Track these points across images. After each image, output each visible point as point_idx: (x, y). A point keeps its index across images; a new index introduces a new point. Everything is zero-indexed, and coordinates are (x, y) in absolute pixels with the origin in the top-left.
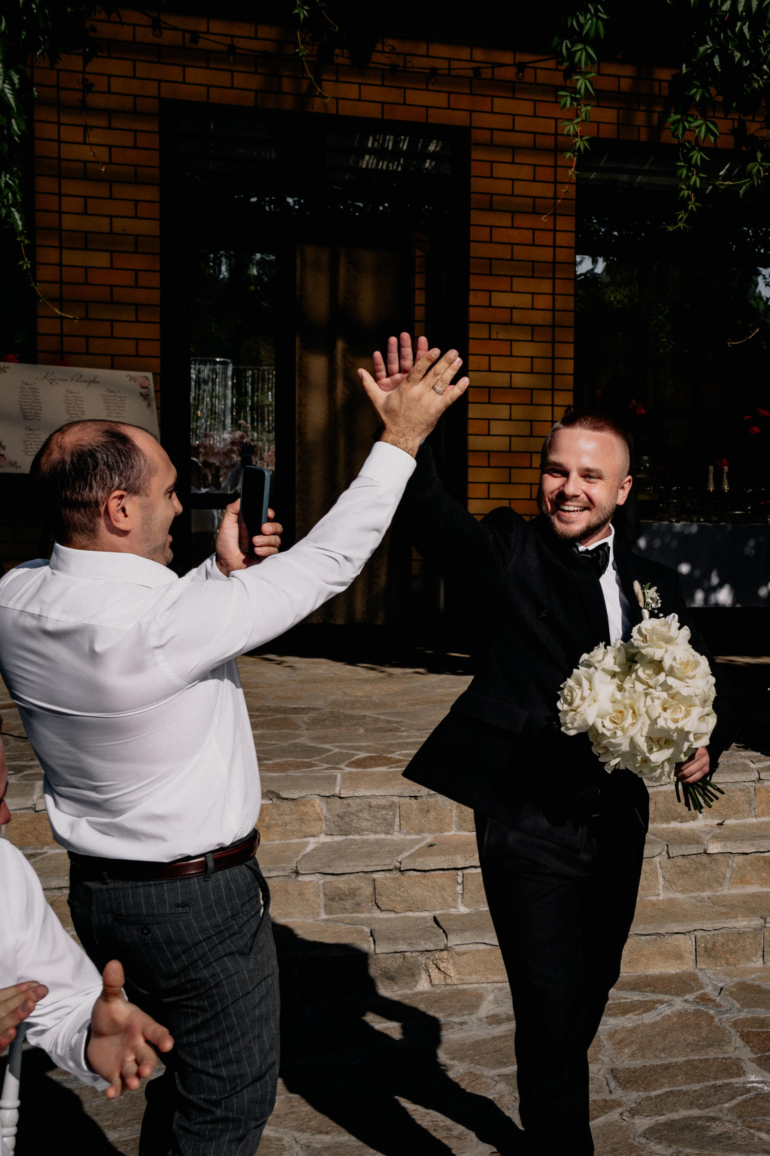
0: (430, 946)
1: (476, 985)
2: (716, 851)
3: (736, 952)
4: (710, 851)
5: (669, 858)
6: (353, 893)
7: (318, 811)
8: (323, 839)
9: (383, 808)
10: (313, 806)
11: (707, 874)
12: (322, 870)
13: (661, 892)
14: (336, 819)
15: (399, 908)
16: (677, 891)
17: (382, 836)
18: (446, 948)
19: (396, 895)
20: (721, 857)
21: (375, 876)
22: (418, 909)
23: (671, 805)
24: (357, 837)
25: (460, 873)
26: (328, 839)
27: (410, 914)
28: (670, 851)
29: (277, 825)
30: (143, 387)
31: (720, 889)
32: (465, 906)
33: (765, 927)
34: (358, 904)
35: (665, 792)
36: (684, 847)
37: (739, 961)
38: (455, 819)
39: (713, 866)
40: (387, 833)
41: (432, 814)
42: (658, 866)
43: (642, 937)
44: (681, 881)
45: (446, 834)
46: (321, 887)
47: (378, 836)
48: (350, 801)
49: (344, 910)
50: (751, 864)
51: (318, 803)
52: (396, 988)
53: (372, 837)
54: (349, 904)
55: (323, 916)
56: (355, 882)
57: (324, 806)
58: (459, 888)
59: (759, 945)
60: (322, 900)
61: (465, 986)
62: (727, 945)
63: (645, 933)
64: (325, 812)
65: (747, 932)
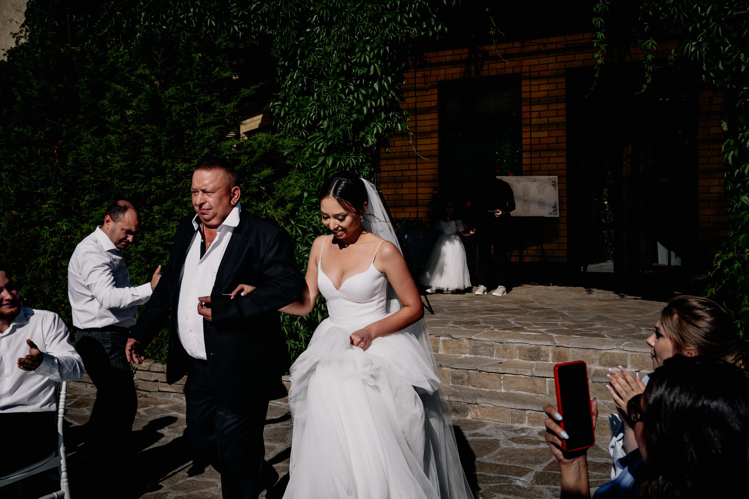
0: (470, 402)
1: (489, 421)
3: (604, 430)
6: (461, 377)
7: (466, 344)
8: (468, 355)
9: (489, 346)
10: (464, 342)
12: (450, 366)
14: (472, 348)
15: (478, 386)
17: (489, 357)
18: (476, 404)
19: (477, 380)
21: (470, 371)
22: (485, 388)
24: (480, 356)
25: (502, 375)
26: (470, 356)
27: (482, 389)
29: (451, 348)
30: (553, 182)
32: (504, 389)
34: (463, 382)
35: (610, 353)
36: (599, 378)
37: (606, 434)
38: (518, 354)
40: (491, 356)
41: (508, 351)
44: (599, 394)
45: (514, 359)
46: (450, 373)
47: (487, 357)
48: (477, 341)
49: (458, 383)
51: (466, 342)
52: (459, 416)
53: (485, 357)
54: (460, 381)
55: (451, 384)
56: (462, 373)
57: (468, 343)
58: (502, 381)
60: (450, 378)
61: (484, 421)
62: (600, 426)
64: (468, 346)
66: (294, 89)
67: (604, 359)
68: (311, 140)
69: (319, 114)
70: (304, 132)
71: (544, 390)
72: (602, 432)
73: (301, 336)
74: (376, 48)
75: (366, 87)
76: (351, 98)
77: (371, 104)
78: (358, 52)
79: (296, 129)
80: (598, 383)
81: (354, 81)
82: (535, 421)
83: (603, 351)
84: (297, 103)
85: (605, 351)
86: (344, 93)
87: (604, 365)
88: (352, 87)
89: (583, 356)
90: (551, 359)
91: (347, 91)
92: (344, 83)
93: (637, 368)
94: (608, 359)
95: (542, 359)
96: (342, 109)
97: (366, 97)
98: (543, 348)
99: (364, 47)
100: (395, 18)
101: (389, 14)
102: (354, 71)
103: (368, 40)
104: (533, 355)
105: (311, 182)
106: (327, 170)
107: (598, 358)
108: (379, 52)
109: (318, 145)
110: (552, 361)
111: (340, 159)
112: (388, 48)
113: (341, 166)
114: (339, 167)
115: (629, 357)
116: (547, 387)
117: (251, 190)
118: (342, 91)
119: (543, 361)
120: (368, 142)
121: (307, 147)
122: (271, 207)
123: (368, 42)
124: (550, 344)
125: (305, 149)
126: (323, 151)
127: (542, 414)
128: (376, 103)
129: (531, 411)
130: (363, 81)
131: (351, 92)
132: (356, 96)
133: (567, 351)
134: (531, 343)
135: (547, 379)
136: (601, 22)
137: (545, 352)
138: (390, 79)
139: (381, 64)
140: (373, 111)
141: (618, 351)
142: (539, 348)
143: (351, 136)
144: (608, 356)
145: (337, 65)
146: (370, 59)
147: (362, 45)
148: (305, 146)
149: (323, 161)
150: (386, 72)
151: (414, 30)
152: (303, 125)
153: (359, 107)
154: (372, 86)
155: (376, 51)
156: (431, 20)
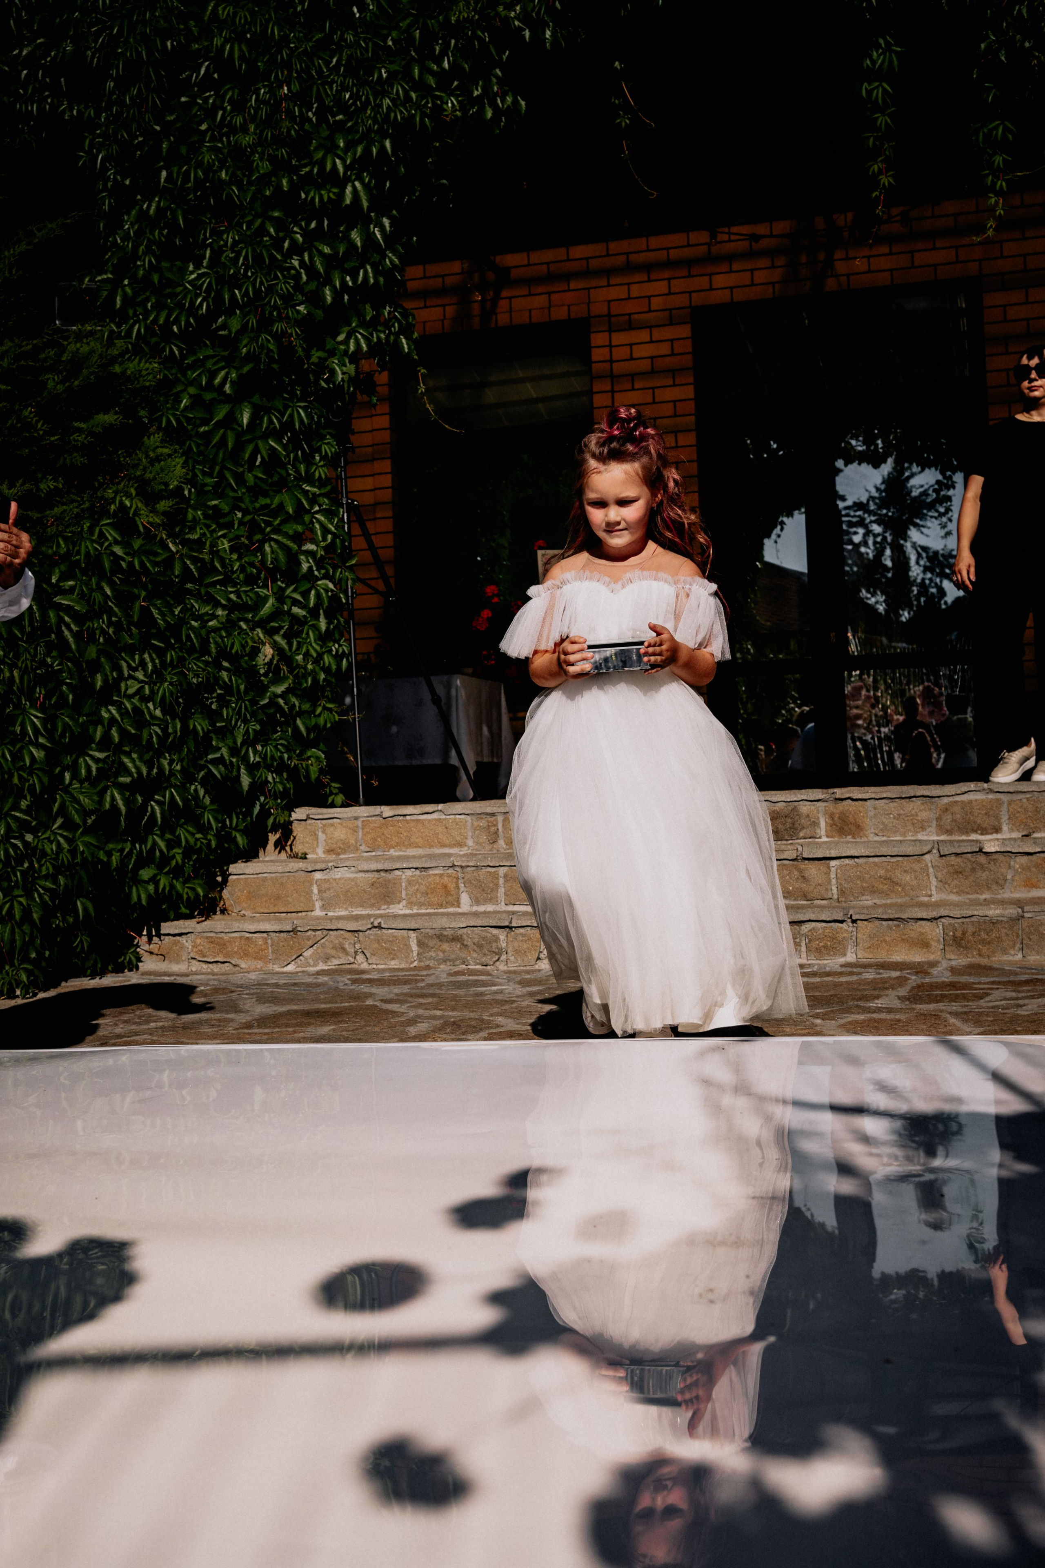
2: (993, 850)
3: (989, 943)
4: (987, 849)
5: (941, 856)
11: (985, 875)
13: (934, 892)
16: (952, 892)
20: (1000, 857)
23: (969, 816)
28: (941, 848)
31: (1001, 892)
33: (1023, 917)
35: (962, 802)
37: (994, 952)
39: (992, 866)
42: (930, 864)
43: (884, 923)
44: (956, 882)
50: (1037, 866)
59: (1017, 937)
62: (978, 935)
63: (884, 917)
65: (1002, 921)
66: (149, 240)
67: (948, 818)
68: (192, 367)
69: (219, 299)
70: (176, 345)
71: (827, 890)
72: (984, 950)
73: (209, 819)
74: (359, 142)
75: (331, 237)
76: (296, 263)
77: (343, 283)
78: (316, 149)
79: (154, 340)
80: (953, 858)
81: (303, 224)
82: (825, 947)
83: (945, 800)
84: (156, 278)
85: (951, 799)
86: (280, 249)
87: (949, 832)
88: (298, 236)
89: (899, 815)
90: (823, 833)
91: (286, 245)
92: (280, 225)
93: (1023, 830)
94: (958, 816)
95: (801, 834)
96: (277, 284)
97: (331, 262)
98: (804, 808)
99: (331, 139)
100: (407, 73)
101: (391, 62)
102: (303, 196)
103: (340, 121)
104: (780, 826)
105: (199, 463)
106: (239, 435)
107: (933, 816)
108: (367, 151)
109: (213, 374)
110: (827, 836)
111: (268, 411)
112: (388, 144)
113: (272, 426)
114: (267, 428)
115: (1004, 808)
116: (834, 881)
117: (68, 461)
118: (277, 243)
119: (805, 838)
120: (333, 372)
121: (183, 383)
122: (133, 492)
123: (339, 127)
124: (821, 796)
125: (179, 388)
126: (227, 388)
127: (841, 928)
128: (354, 279)
129: (814, 924)
130: (326, 223)
131: (296, 249)
132: (306, 258)
133: (861, 809)
134: (774, 799)
135: (833, 863)
136: (884, 90)
137: (808, 815)
138: (386, 222)
139: (370, 181)
140: (346, 297)
141: (980, 796)
142: (795, 809)
143: (300, 349)
144: (957, 809)
145: (264, 180)
146: (346, 168)
147: (325, 134)
148: (177, 381)
149: (228, 413)
150: (380, 205)
151: (452, 102)
152: (175, 328)
153: (313, 286)
154: (347, 238)
155: (359, 150)
156: (491, 81)
